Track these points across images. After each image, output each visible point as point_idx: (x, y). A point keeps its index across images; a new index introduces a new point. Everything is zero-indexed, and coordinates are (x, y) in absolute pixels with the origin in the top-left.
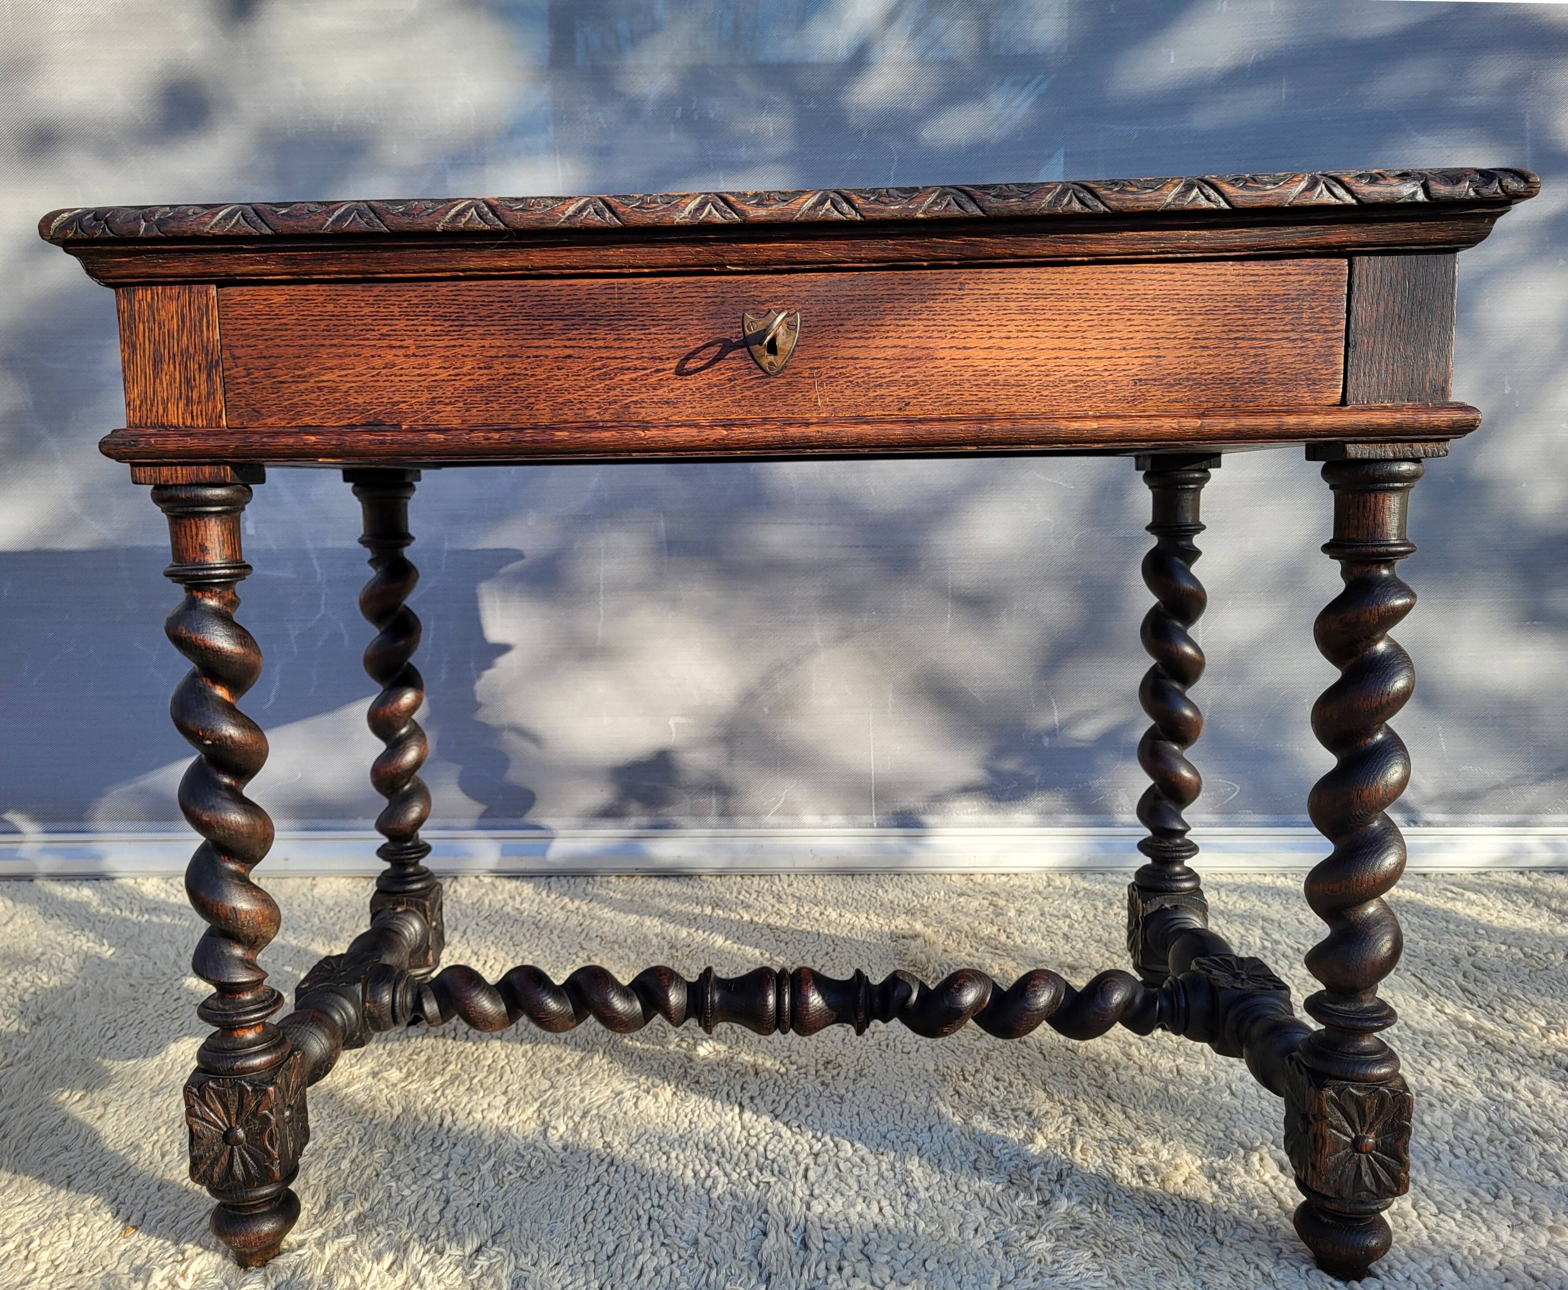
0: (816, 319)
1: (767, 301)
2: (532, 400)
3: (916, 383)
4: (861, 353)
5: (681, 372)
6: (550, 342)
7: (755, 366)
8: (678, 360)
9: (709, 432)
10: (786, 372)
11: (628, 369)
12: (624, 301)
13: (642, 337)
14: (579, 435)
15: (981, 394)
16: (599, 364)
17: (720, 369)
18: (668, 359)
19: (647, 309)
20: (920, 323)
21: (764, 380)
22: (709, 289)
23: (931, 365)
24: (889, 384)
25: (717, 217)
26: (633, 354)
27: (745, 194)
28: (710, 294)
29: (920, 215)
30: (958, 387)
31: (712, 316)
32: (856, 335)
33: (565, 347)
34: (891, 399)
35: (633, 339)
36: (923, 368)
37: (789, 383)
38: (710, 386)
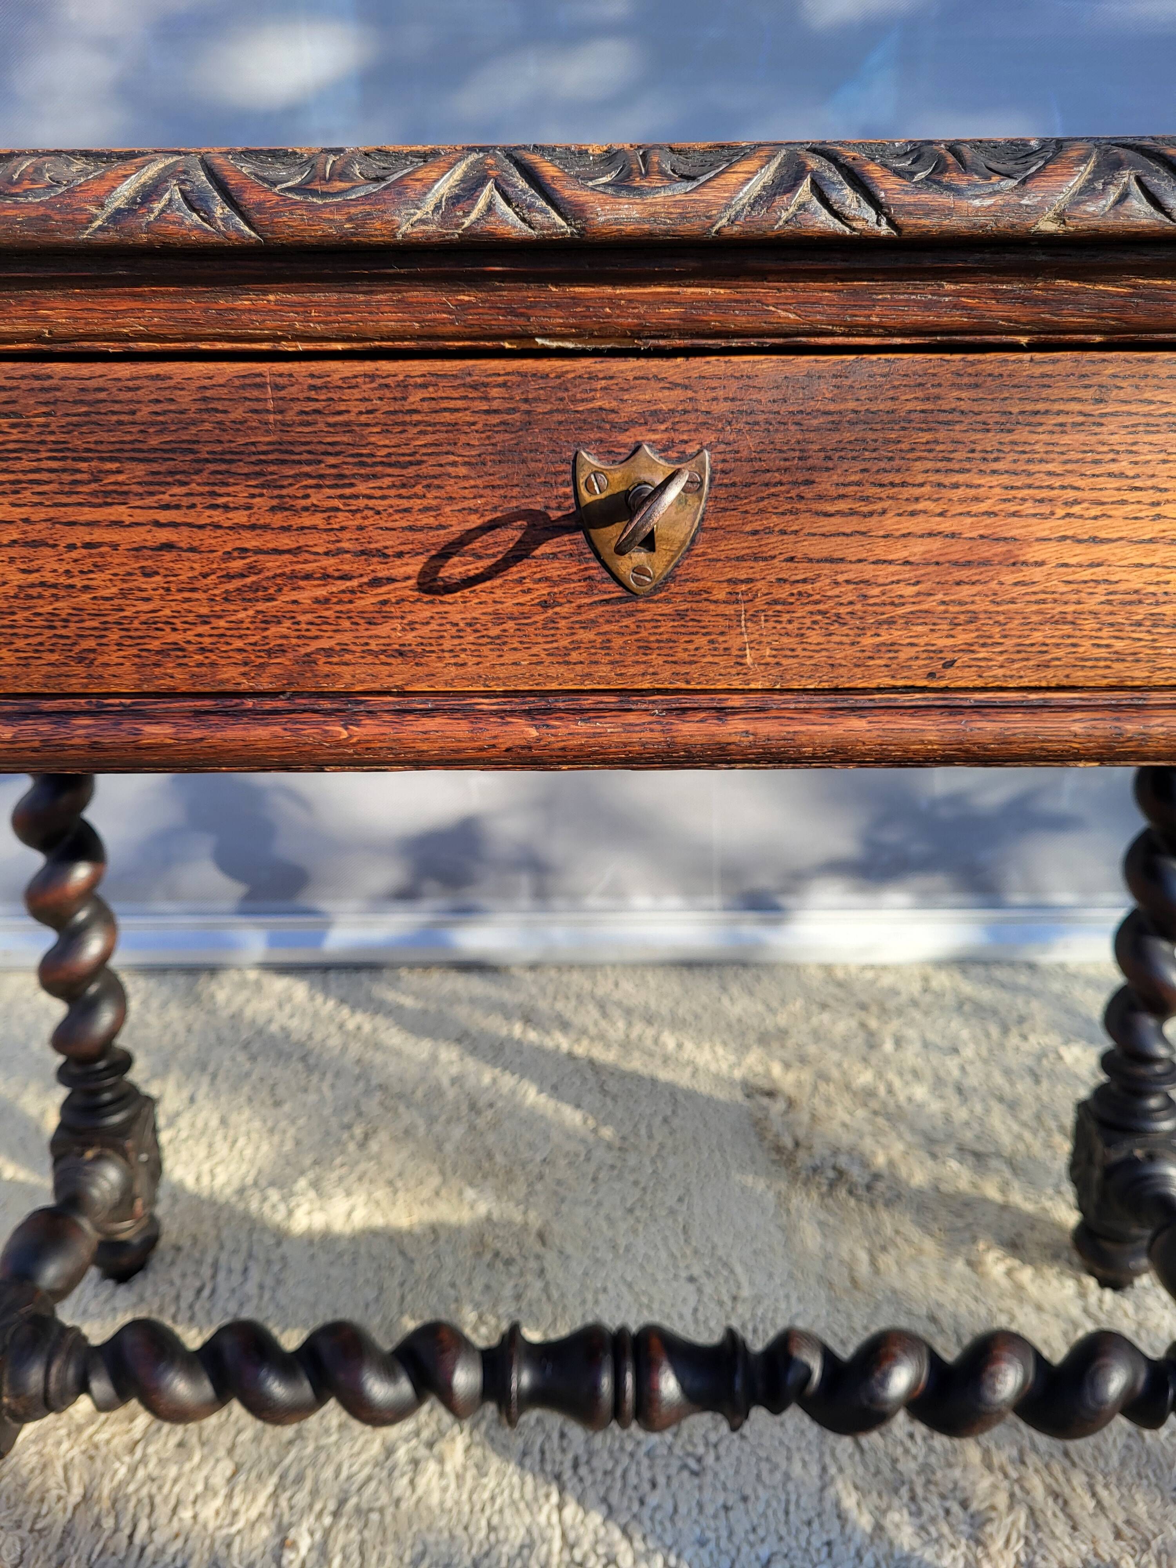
0: (747, 467)
1: (632, 423)
2: (91, 643)
3: (974, 618)
4: (852, 549)
5: (431, 585)
6: (120, 512)
7: (598, 573)
8: (423, 559)
9: (495, 730)
10: (674, 588)
11: (308, 577)
12: (290, 416)
13: (337, 503)
14: (197, 734)
15: (1119, 645)
16: (237, 565)
17: (520, 581)
18: (400, 555)
19: (346, 438)
20: (994, 480)
21: (623, 607)
22: (494, 392)
23: (1009, 578)
24: (909, 621)
25: (508, 221)
26: (320, 542)
27: (583, 153)
28: (495, 405)
29: (1048, 226)
30: (1067, 629)
31: (503, 456)
32: (842, 506)
33: (157, 524)
34: (912, 652)
35: (314, 509)
36: (993, 585)
37: (681, 615)
38: (498, 618)
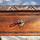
0: (27, 21)
5: (10, 27)
11: (4, 26)
17: (15, 26)
19: (6, 20)
21: (20, 28)
25: (13, 10)
32: (32, 23)
35: (4, 23)
36: (39, 27)
